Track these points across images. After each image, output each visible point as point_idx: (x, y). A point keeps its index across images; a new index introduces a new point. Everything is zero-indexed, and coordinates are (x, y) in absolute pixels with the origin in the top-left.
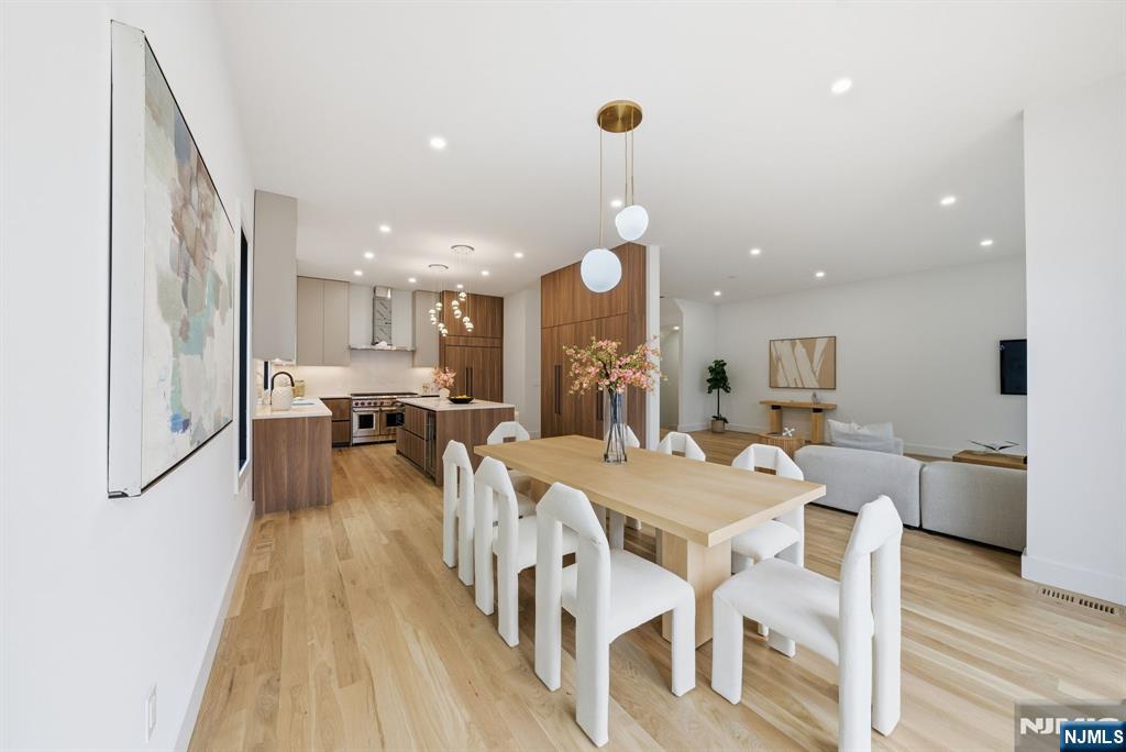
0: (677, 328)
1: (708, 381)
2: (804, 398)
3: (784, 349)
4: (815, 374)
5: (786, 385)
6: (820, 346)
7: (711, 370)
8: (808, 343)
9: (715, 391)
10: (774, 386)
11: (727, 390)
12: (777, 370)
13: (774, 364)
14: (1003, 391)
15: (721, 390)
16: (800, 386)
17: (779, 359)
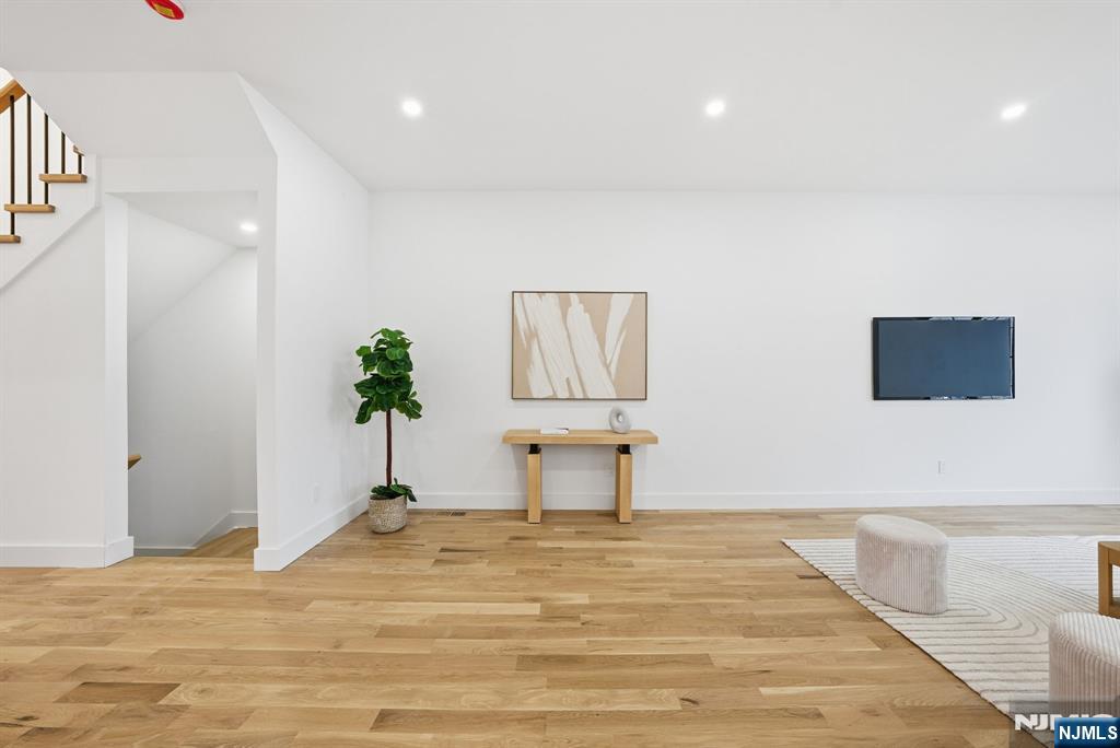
0: (249, 228)
1: (359, 387)
2: (590, 420)
3: (543, 313)
4: (607, 367)
5: (549, 394)
6: (619, 309)
7: (368, 358)
8: (596, 300)
9: (378, 417)
10: (519, 393)
11: (413, 411)
12: (528, 361)
13: (520, 348)
14: (877, 396)
15: (394, 412)
16: (579, 395)
17: (533, 334)
